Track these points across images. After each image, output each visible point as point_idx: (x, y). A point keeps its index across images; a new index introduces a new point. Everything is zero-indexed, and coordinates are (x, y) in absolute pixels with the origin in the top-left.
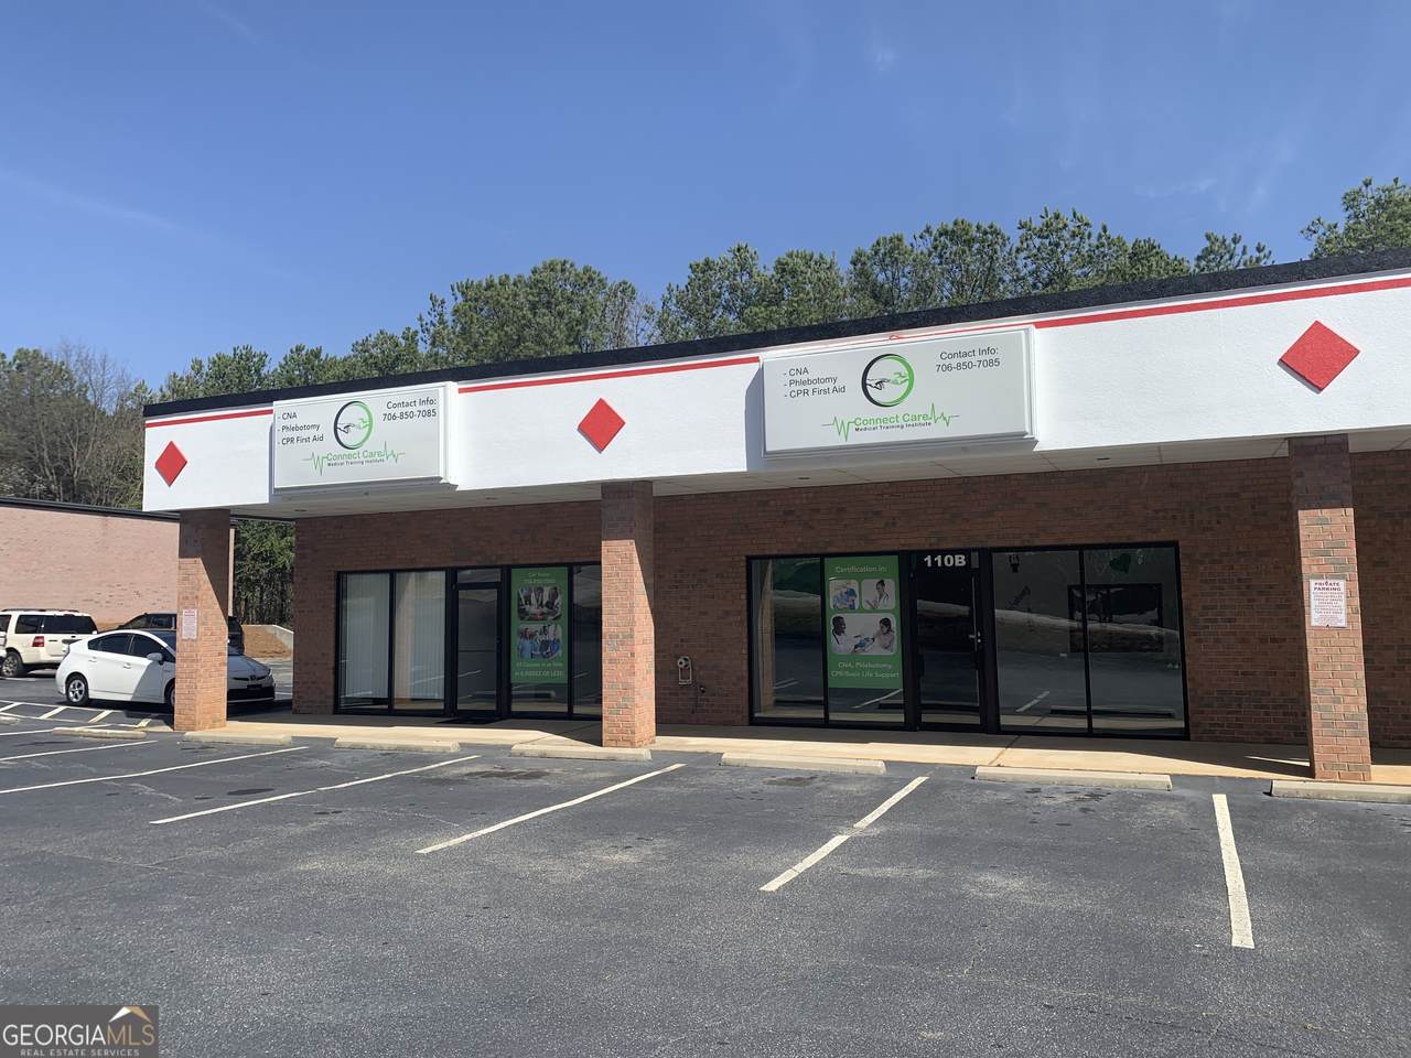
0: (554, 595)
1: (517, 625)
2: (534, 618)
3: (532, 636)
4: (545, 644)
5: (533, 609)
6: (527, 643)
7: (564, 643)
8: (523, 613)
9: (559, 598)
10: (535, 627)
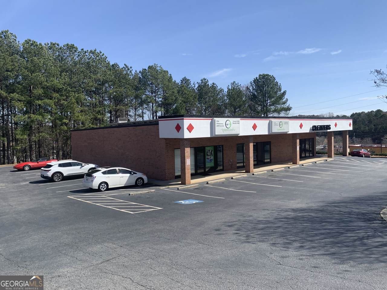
0: (212, 151)
1: (207, 157)
2: (209, 156)
3: (209, 159)
4: (211, 160)
5: (209, 154)
6: (208, 160)
7: (213, 159)
8: (207, 155)
9: (212, 152)
10: (209, 157)
